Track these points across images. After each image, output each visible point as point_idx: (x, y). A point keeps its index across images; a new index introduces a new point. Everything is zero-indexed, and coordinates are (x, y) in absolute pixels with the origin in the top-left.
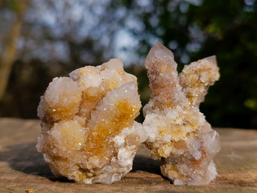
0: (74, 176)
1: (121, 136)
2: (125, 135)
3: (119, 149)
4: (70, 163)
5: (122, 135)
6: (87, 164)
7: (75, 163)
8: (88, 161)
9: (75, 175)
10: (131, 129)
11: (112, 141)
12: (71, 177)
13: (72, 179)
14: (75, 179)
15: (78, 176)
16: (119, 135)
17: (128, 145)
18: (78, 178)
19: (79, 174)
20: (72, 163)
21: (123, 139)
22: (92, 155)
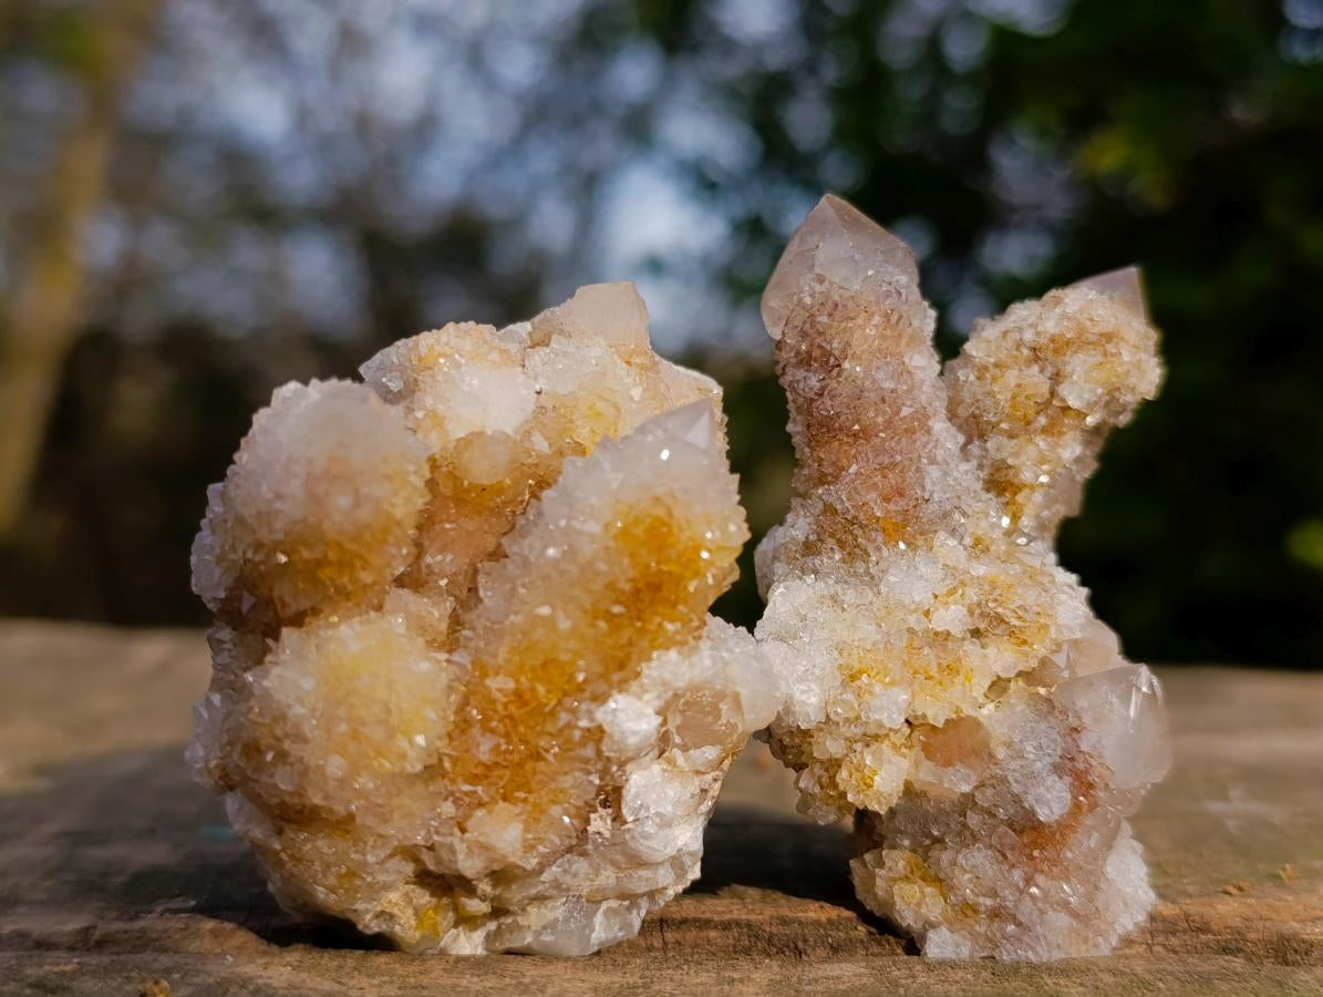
0: (392, 916)
1: (640, 699)
2: (661, 689)
3: (628, 768)
4: (365, 843)
5: (644, 690)
6: (461, 848)
7: (396, 843)
8: (463, 830)
9: (395, 911)
10: (695, 659)
11: (594, 725)
12: (371, 920)
13: (377, 929)
14: (397, 928)
15: (410, 911)
16: (626, 691)
17: (677, 746)
18: (413, 923)
19: (415, 901)
20: (379, 843)
21: (650, 711)
22: (486, 799)
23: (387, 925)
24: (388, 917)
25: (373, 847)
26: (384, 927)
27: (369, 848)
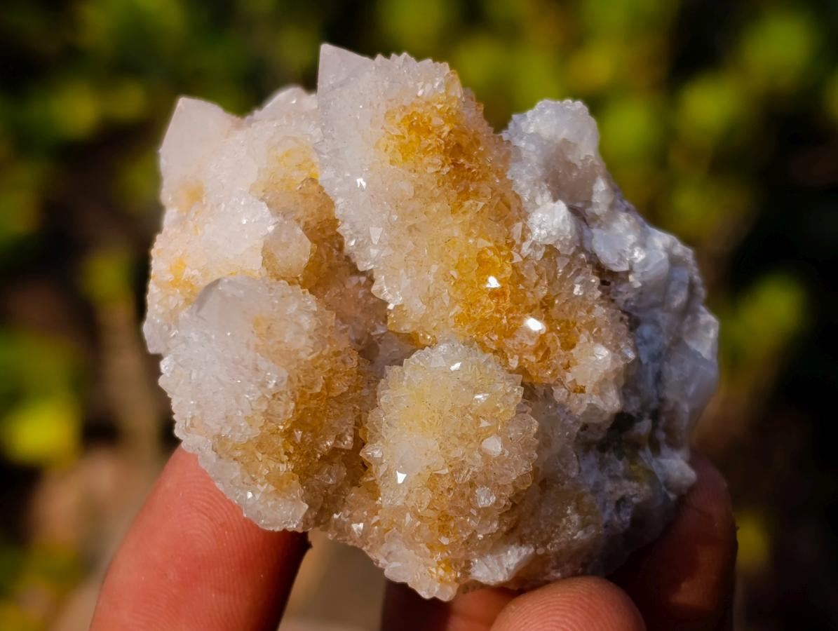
0: (623, 499)
1: (538, 207)
2: (537, 187)
3: (587, 246)
4: (560, 471)
5: (532, 200)
6: (595, 400)
7: (569, 447)
8: (582, 391)
9: (620, 493)
10: (524, 154)
11: (544, 249)
12: (619, 518)
13: (628, 518)
14: (634, 500)
15: (626, 482)
16: (528, 213)
17: (585, 207)
18: (635, 485)
19: (619, 474)
20: (564, 460)
21: (551, 205)
22: (566, 361)
23: (629, 507)
24: (622, 503)
25: (565, 467)
26: (629, 510)
27: (564, 470)
